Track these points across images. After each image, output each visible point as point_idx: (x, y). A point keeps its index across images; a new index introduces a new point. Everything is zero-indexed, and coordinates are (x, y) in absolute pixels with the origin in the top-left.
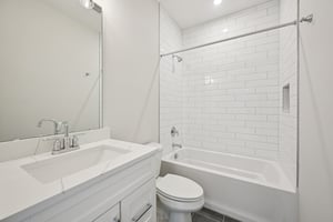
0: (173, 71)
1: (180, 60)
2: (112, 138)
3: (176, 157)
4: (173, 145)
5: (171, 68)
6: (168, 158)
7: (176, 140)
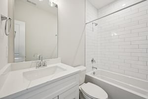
0: (93, 31)
1: (96, 25)
2: (62, 62)
3: (94, 73)
4: (93, 68)
5: (92, 29)
6: (90, 74)
7: (94, 65)
